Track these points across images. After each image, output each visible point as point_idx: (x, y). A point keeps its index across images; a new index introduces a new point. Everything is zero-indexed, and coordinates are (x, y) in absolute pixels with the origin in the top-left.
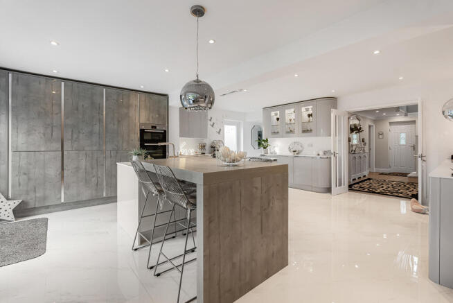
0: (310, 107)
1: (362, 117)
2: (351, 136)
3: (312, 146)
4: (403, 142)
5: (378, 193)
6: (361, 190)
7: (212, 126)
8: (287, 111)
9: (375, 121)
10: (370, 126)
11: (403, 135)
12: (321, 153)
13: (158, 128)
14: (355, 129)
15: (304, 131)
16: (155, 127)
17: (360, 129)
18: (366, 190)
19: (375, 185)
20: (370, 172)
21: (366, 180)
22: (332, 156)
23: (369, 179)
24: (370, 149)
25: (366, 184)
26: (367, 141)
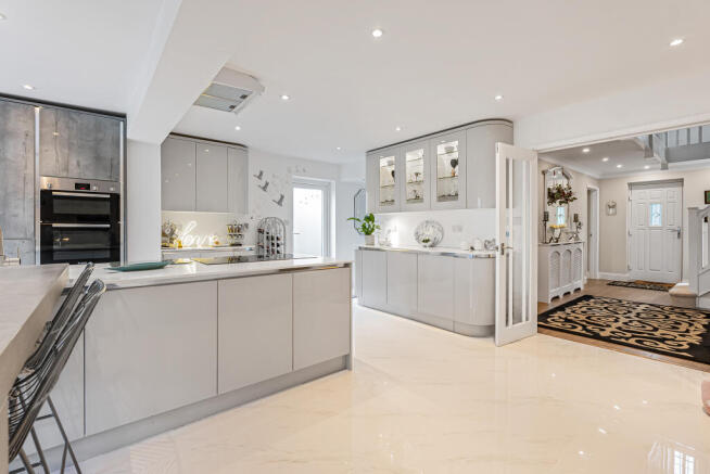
0: (455, 144)
1: (574, 172)
2: (549, 209)
3: (460, 229)
4: (656, 222)
5: (607, 339)
6: (568, 330)
7: (264, 188)
8: (409, 157)
9: (600, 182)
10: (589, 192)
11: (657, 209)
12: (478, 246)
13: (94, 188)
14: (559, 196)
15: (442, 198)
16: (88, 187)
17: (570, 194)
18: (579, 329)
19: (599, 313)
20: (589, 280)
21: (579, 300)
22: (498, 254)
23: (587, 297)
24: (589, 235)
25: (578, 313)
26: (583, 219)
